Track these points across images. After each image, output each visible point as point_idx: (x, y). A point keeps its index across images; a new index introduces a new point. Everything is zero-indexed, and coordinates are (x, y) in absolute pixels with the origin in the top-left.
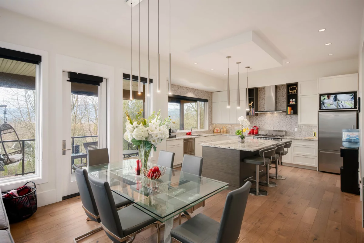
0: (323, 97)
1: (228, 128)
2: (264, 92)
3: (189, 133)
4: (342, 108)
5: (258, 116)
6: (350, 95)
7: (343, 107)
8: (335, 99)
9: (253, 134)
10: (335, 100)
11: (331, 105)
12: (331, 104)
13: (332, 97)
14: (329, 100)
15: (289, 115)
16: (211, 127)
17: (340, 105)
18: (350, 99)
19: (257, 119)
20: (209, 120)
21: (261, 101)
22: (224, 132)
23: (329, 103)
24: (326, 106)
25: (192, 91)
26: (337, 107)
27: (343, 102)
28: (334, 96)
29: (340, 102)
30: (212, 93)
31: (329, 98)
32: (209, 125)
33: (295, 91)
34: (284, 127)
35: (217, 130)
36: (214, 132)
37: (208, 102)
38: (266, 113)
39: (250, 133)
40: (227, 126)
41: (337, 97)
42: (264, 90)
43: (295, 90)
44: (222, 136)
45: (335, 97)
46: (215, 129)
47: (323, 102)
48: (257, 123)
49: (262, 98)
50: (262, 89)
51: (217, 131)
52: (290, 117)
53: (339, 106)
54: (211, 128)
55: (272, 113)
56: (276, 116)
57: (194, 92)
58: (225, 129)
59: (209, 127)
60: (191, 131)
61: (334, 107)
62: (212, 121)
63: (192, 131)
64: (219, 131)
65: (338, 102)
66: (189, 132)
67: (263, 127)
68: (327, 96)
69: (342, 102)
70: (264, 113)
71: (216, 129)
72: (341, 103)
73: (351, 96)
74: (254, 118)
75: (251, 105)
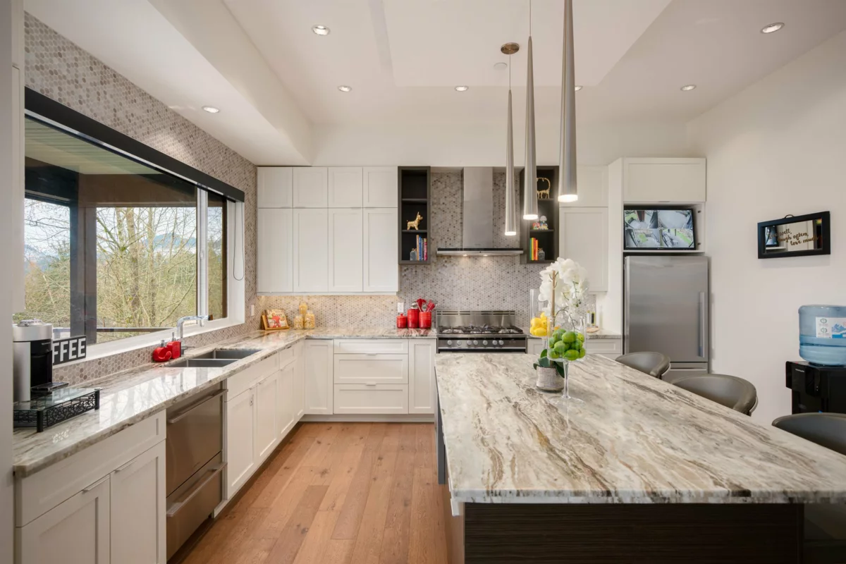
0: (629, 213)
1: (318, 306)
2: (448, 188)
3: (169, 348)
4: (670, 246)
5: (429, 267)
6: (684, 214)
7: (673, 243)
8: (656, 223)
9: (417, 325)
10: (656, 226)
11: (649, 238)
12: (647, 236)
13: (648, 215)
14: (642, 223)
15: (534, 262)
16: (253, 307)
17: (667, 238)
18: (685, 224)
19: (426, 276)
20: (246, 279)
21: (440, 216)
22: (308, 325)
23: (642, 232)
24: (636, 239)
25: (178, 130)
26: (661, 245)
27: (672, 231)
28: (651, 212)
29: (665, 231)
30: (256, 167)
31: (641, 218)
32: (249, 301)
33: (547, 192)
34: (508, 299)
35: (277, 320)
36: (262, 327)
37: (243, 201)
38: (455, 256)
39: (404, 323)
40: (315, 300)
41: (659, 217)
42: (448, 181)
43: (546, 189)
44: (310, 342)
45: (655, 217)
46: (265, 313)
47: (629, 228)
48: (429, 286)
49: (442, 207)
50: (445, 178)
51: (277, 322)
52: (524, 271)
53: (665, 242)
54: (253, 314)
55: (473, 257)
56: (484, 266)
57: (191, 140)
58: (310, 314)
59: (247, 307)
60: (177, 338)
61: (653, 242)
62: (256, 283)
63: (184, 336)
64: (283, 323)
65: (661, 231)
66: (168, 340)
67: (447, 300)
68: (636, 211)
69: (669, 231)
70: (450, 256)
71: (270, 316)
72: (668, 234)
73: (686, 216)
74: (416, 272)
75: (417, 229)
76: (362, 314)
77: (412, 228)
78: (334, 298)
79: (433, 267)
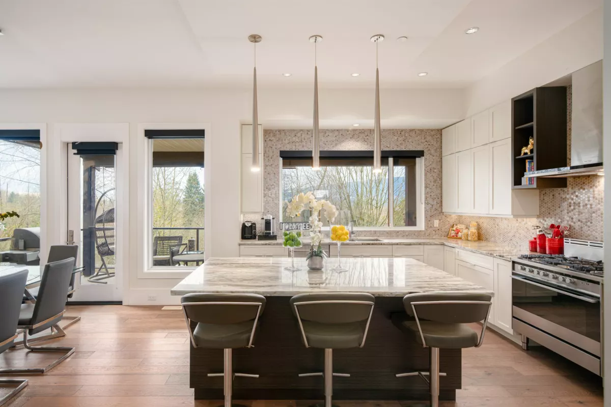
1: (485, 225)
9: (544, 251)
16: (437, 221)
22: (470, 238)
30: (440, 131)
32: (431, 217)
36: (447, 235)
37: (423, 156)
39: (535, 248)
40: (483, 220)
51: (457, 233)
54: (436, 225)
59: (429, 221)
62: (441, 206)
74: (553, 195)
75: (529, 153)
76: (511, 235)
77: (526, 154)
78: (494, 219)
79: (570, 189)
